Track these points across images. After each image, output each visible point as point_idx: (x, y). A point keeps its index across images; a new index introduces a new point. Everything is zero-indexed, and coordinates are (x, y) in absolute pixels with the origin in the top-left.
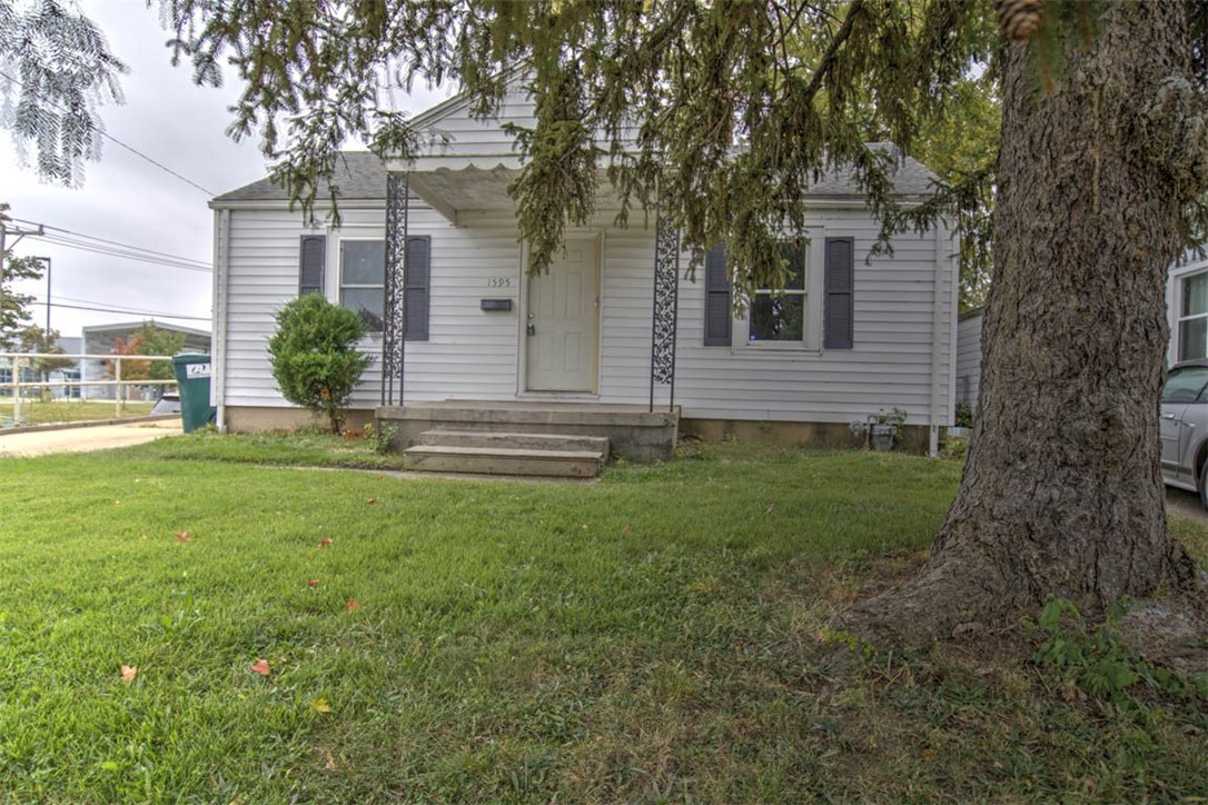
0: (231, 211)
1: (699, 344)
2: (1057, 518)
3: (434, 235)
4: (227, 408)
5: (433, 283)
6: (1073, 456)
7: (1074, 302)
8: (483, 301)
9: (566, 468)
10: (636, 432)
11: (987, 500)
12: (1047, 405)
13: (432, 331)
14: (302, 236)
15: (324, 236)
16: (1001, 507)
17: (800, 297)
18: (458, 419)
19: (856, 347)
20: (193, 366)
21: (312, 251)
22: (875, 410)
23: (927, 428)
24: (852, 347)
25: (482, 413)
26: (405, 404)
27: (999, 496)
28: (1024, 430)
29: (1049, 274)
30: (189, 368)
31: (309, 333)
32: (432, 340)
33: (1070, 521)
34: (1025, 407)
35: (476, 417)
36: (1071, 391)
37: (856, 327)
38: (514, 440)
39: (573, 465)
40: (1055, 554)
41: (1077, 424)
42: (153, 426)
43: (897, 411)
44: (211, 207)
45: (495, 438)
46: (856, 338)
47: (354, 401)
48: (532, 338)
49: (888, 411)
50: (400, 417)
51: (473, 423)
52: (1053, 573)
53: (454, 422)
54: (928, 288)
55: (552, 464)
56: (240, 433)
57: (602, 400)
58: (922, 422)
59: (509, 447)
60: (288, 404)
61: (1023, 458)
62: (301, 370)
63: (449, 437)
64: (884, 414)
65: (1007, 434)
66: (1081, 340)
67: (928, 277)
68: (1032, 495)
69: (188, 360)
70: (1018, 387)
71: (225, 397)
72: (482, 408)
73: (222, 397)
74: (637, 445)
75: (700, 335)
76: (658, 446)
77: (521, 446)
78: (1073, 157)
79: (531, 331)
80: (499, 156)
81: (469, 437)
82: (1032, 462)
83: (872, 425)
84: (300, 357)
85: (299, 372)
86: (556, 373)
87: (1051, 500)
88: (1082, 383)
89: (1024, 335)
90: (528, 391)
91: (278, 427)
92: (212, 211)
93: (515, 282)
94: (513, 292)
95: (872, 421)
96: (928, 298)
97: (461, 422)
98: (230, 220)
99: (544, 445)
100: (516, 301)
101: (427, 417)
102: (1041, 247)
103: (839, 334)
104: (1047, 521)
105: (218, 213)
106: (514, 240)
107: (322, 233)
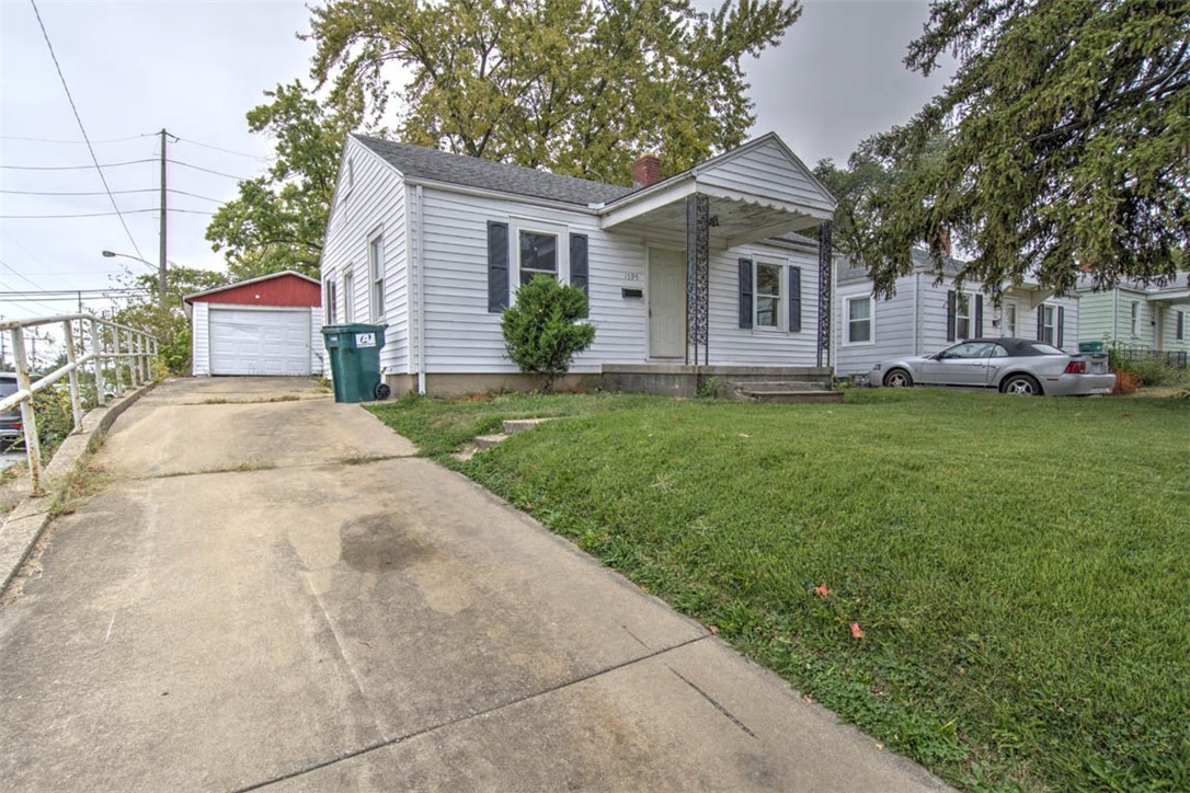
0: (425, 188)
1: (737, 327)
3: (590, 235)
4: (427, 375)
5: (591, 272)
8: (623, 289)
9: (831, 399)
14: (488, 221)
15: (507, 224)
17: (778, 300)
19: (803, 331)
20: (361, 335)
24: (799, 330)
26: (710, 364)
30: (358, 337)
32: (592, 318)
37: (803, 320)
38: (788, 385)
39: (834, 397)
45: (779, 384)
46: (803, 325)
48: (651, 319)
53: (738, 376)
69: (357, 329)
71: (425, 364)
75: (738, 321)
79: (650, 313)
90: (650, 357)
91: (471, 391)
92: (405, 188)
93: (642, 278)
94: (642, 284)
97: (743, 375)
98: (424, 197)
99: (802, 387)
100: (644, 292)
101: (725, 372)
103: (795, 323)
105: (409, 188)
106: (640, 247)
107: (505, 221)
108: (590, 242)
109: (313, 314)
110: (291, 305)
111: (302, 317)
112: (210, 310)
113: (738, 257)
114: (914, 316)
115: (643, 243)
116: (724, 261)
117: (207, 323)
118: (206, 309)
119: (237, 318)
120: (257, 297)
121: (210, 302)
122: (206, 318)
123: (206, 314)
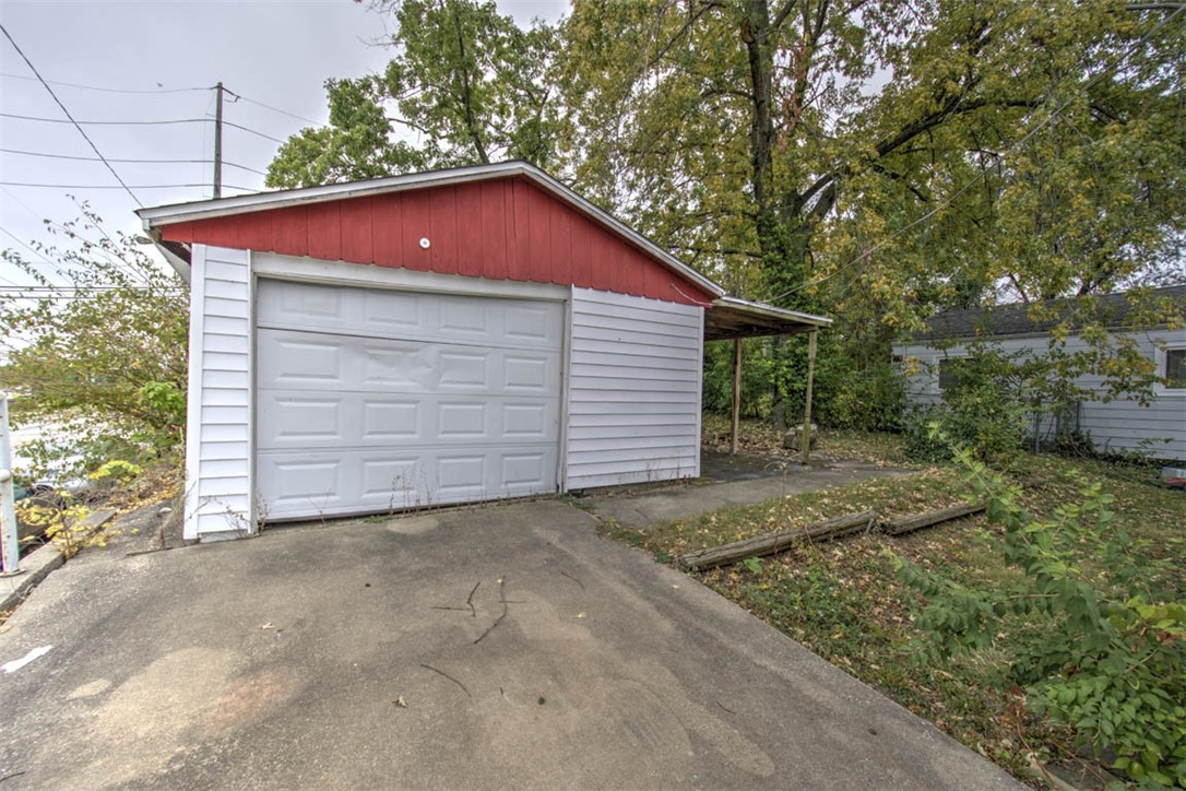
109: (576, 307)
110: (523, 278)
111: (545, 316)
112: (261, 280)
117: (245, 329)
118: (245, 276)
119: (354, 315)
120: (425, 243)
121: (259, 249)
122: (245, 311)
123: (245, 293)
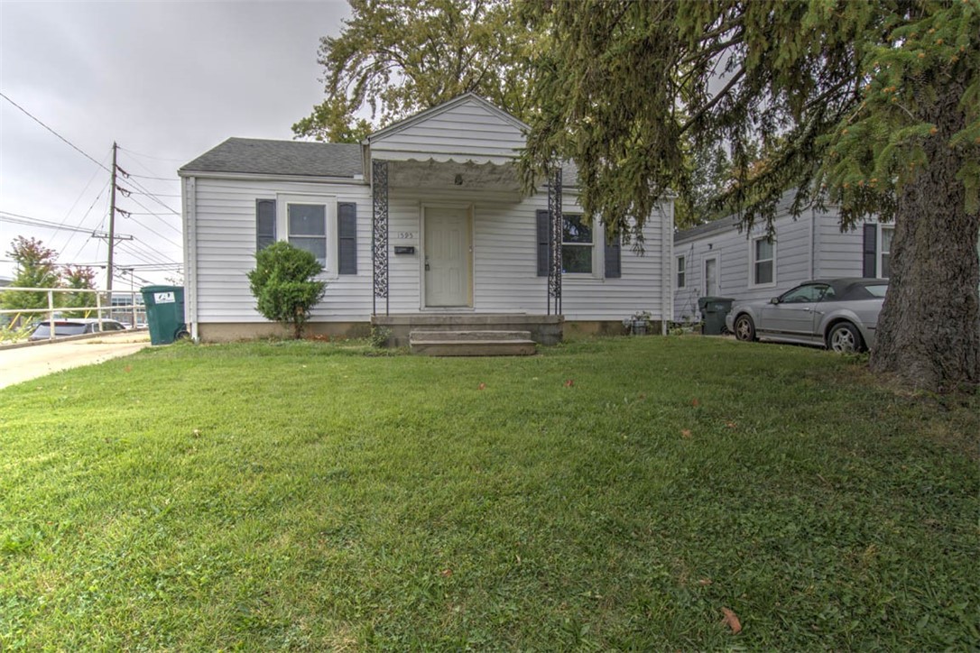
0: (197, 178)
1: (534, 275)
2: (948, 341)
3: (358, 202)
4: (199, 324)
5: (359, 235)
6: (954, 313)
7: (956, 247)
8: (396, 247)
9: (517, 349)
10: (541, 328)
11: (917, 336)
12: (943, 291)
13: (359, 267)
14: (257, 200)
15: (275, 200)
16: (924, 338)
17: (590, 247)
18: (428, 323)
19: (623, 277)
20: (159, 294)
21: (266, 210)
22: (634, 313)
23: (660, 322)
24: (619, 276)
25: (445, 319)
27: (923, 333)
28: (932, 303)
29: (945, 234)
30: (157, 296)
31: (289, 269)
32: (360, 273)
33: (953, 342)
34: (933, 293)
35: (441, 321)
36: (954, 285)
37: (623, 265)
38: (475, 335)
39: (522, 348)
40: (949, 357)
41: (956, 300)
42: (100, 343)
43: (644, 313)
44: (179, 175)
45: (462, 334)
46: (623, 271)
47: (313, 316)
48: (429, 272)
49: (640, 313)
50: (389, 323)
51: (439, 325)
52: (951, 365)
53: (426, 325)
54: (658, 243)
55: (506, 347)
56: (211, 342)
57: (477, 311)
58: (658, 318)
59: (472, 339)
60: (266, 320)
61: (931, 316)
62: (287, 294)
63: (431, 334)
64: (639, 314)
65: (925, 306)
66: (960, 263)
67: (658, 237)
68: (937, 332)
69: (155, 289)
70: (930, 284)
71: (198, 316)
72: (444, 316)
73: (195, 316)
74: (543, 335)
75: (535, 270)
76: (554, 335)
77: (479, 338)
78: (956, 183)
79: (427, 267)
80: (450, 154)
81: (445, 334)
82: (936, 318)
83: (634, 321)
84: (286, 285)
85: (285, 295)
86: (447, 296)
87: (947, 334)
88: (959, 281)
89: (933, 261)
90: (426, 306)
91: (243, 337)
92: (180, 178)
93: (416, 235)
94: (416, 241)
95: (634, 319)
96: (658, 249)
97: (432, 325)
98: (196, 185)
99: (494, 336)
100: (417, 248)
101: (408, 323)
102: (941, 222)
103: (613, 269)
104: (944, 342)
105: (184, 180)
106: (416, 208)
107: (275, 198)
108: (358, 209)
113: (535, 209)
114: (810, 255)
115: (419, 204)
116: (519, 214)
